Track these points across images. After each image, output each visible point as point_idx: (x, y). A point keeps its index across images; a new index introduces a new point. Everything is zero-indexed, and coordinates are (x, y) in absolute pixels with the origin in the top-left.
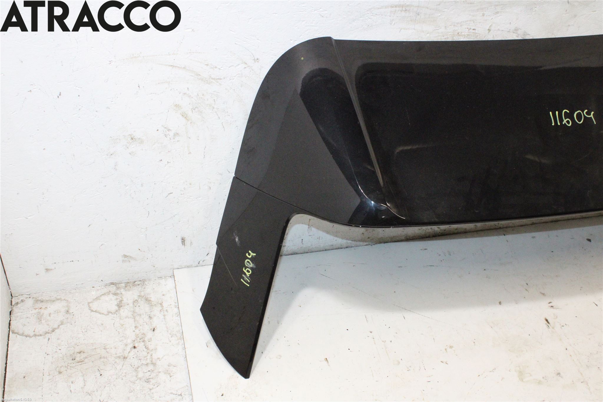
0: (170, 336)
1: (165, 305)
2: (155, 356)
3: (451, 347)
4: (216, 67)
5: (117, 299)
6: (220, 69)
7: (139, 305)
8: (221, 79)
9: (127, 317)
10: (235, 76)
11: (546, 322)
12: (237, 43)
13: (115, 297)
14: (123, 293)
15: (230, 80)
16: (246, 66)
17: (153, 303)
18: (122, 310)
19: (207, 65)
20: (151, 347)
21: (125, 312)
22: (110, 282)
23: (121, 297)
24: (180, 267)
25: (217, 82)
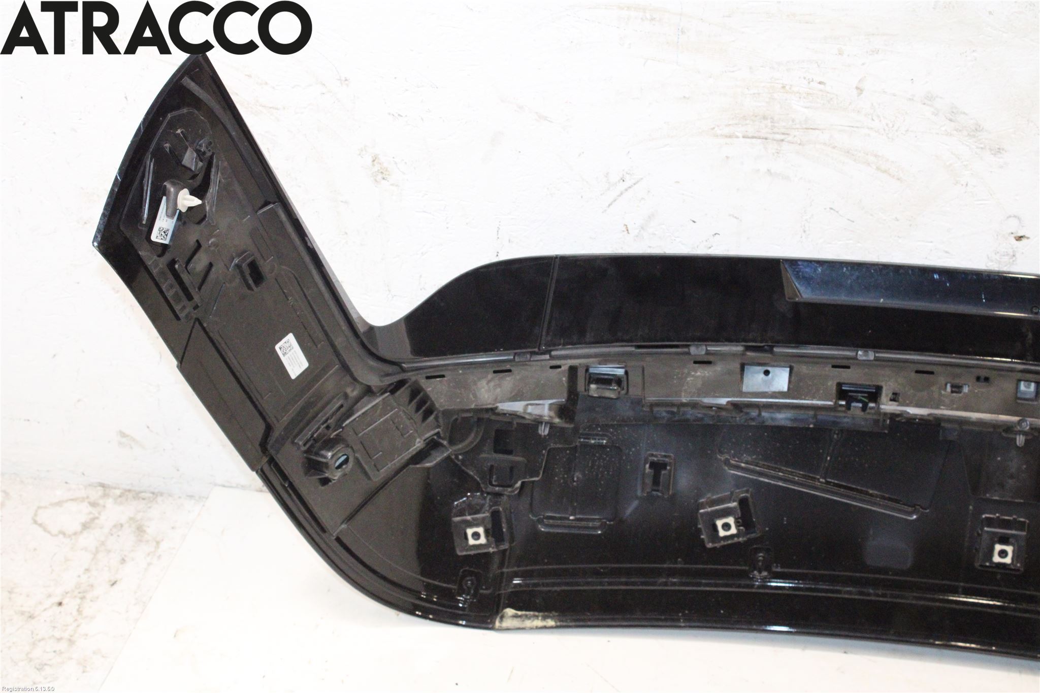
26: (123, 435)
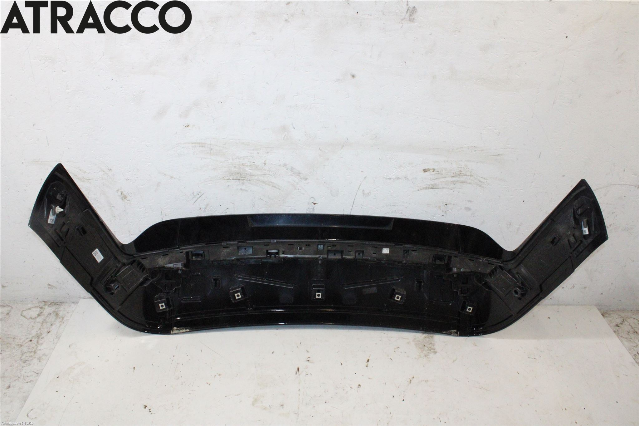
0: (55, 337)
1: (65, 319)
2: (39, 348)
3: (220, 375)
4: (86, 172)
5: (40, 311)
6: (88, 173)
7: (50, 316)
8: (90, 180)
9: (39, 322)
10: (98, 179)
11: (297, 370)
12: (96, 158)
13: (40, 309)
14: (46, 308)
15: (96, 180)
16: (104, 173)
17: (59, 316)
18: (39, 318)
19: (80, 170)
20: (40, 342)
21: (40, 319)
22: (42, 300)
23: (43, 311)
24: (84, 297)
25: (88, 181)
26: (49, 285)
